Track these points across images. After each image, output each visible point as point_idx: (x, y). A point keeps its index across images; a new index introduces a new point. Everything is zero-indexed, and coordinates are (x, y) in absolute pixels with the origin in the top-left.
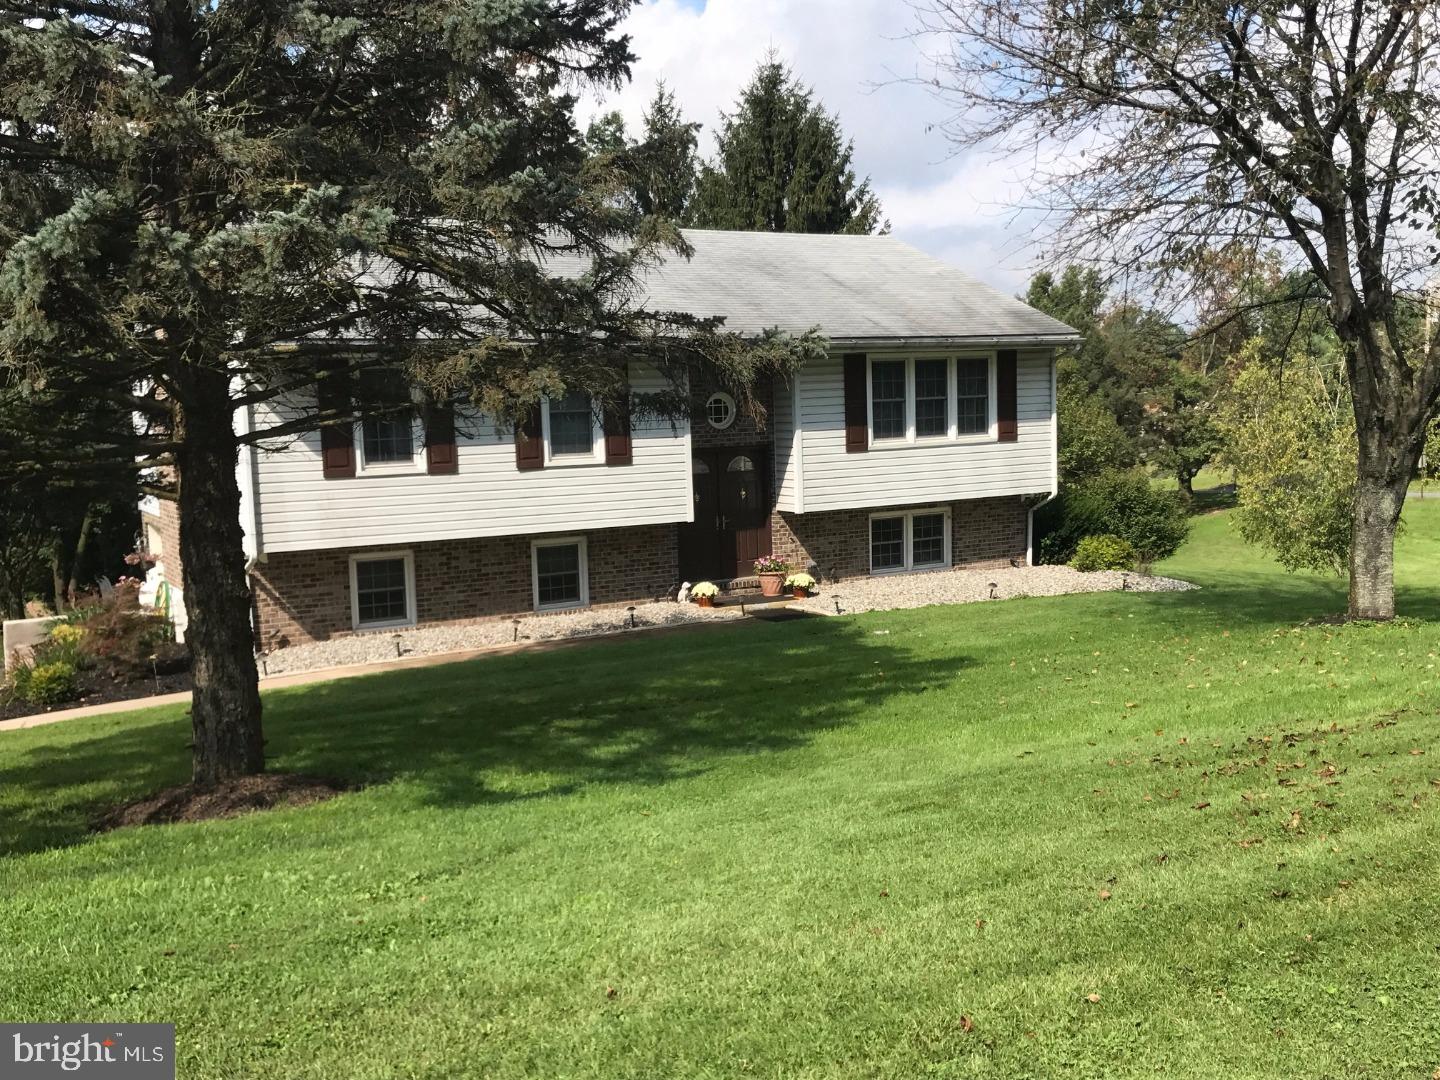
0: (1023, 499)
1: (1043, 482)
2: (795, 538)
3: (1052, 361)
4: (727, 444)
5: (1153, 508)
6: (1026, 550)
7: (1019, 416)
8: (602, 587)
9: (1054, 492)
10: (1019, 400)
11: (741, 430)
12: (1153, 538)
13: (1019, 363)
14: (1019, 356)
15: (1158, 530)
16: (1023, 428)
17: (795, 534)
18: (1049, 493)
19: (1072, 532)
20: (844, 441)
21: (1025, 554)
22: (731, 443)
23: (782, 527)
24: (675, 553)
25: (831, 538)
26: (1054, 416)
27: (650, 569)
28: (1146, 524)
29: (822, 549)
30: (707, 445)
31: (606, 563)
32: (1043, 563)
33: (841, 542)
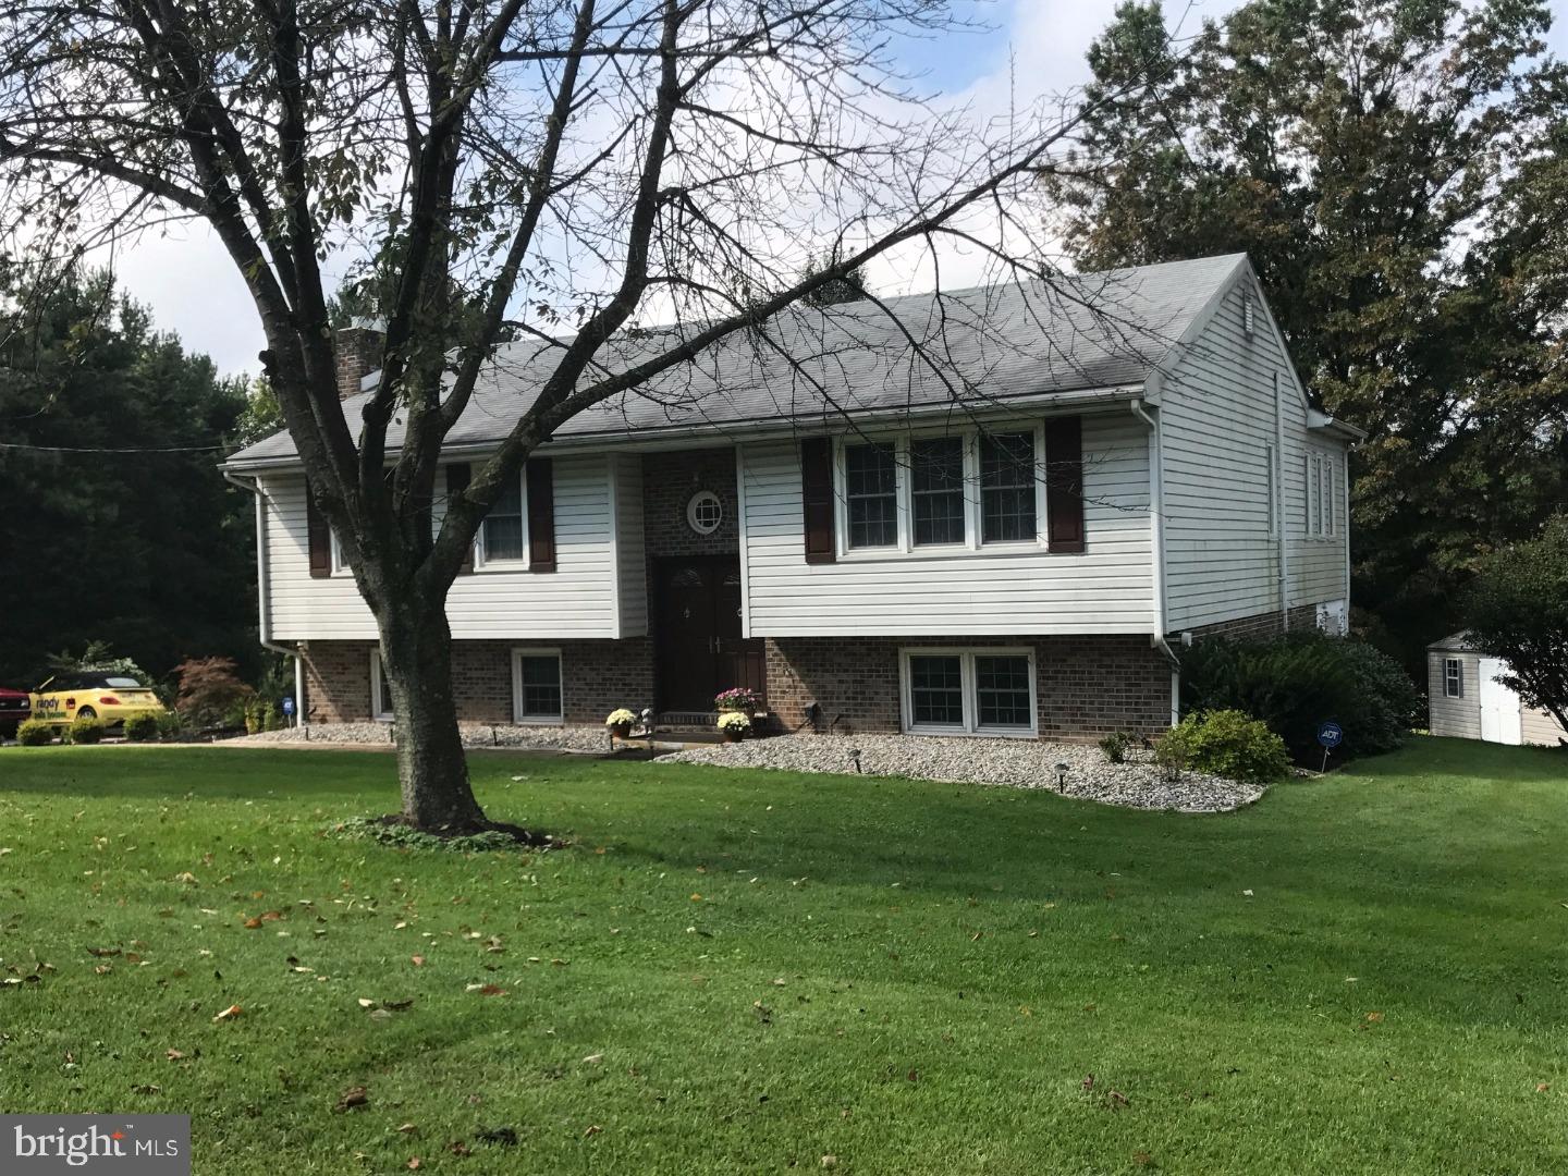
2: (793, 671)
4: (708, 551)
6: (1170, 723)
8: (574, 704)
11: (725, 536)
17: (792, 665)
20: (802, 549)
22: (714, 551)
23: (775, 655)
24: (649, 675)
25: (844, 676)
27: (623, 690)
29: (829, 688)
30: (687, 553)
31: (578, 679)
33: (855, 681)
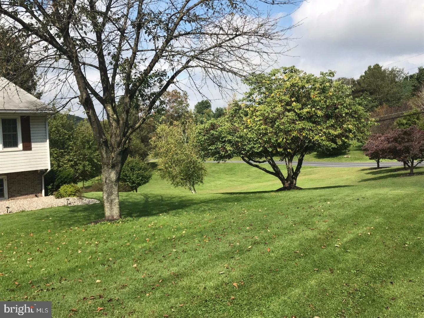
0: (39, 172)
1: (44, 165)
3: (46, 120)
5: (140, 169)
6: (42, 190)
7: (32, 140)
9: (49, 169)
10: (31, 135)
12: (141, 178)
13: (31, 121)
14: (31, 118)
15: (142, 176)
16: (33, 145)
18: (47, 169)
19: (59, 183)
21: (41, 192)
26: (48, 141)
28: (138, 174)
32: (50, 195)
